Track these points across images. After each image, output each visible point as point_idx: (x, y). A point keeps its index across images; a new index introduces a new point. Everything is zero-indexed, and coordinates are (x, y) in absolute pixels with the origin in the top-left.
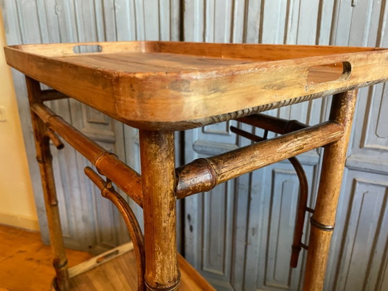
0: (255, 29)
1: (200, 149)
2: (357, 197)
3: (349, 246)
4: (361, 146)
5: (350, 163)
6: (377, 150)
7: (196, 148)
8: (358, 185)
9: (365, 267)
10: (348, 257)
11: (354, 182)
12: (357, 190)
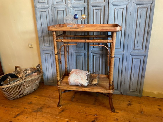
0: (106, 21)
1: (93, 52)
2: (134, 62)
3: (132, 76)
4: (134, 49)
5: (131, 54)
6: (138, 50)
7: (92, 52)
8: (133, 59)
9: (137, 81)
10: (132, 79)
11: (133, 58)
12: (133, 61)
